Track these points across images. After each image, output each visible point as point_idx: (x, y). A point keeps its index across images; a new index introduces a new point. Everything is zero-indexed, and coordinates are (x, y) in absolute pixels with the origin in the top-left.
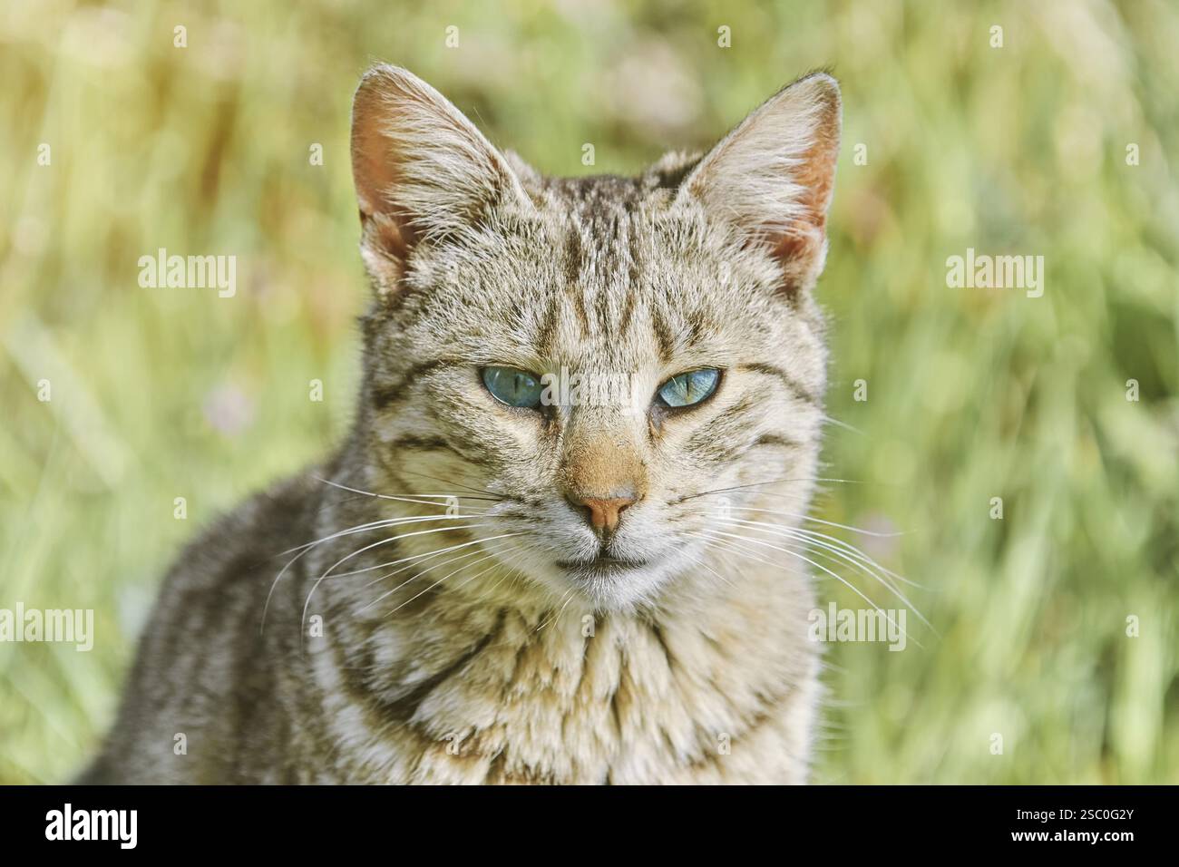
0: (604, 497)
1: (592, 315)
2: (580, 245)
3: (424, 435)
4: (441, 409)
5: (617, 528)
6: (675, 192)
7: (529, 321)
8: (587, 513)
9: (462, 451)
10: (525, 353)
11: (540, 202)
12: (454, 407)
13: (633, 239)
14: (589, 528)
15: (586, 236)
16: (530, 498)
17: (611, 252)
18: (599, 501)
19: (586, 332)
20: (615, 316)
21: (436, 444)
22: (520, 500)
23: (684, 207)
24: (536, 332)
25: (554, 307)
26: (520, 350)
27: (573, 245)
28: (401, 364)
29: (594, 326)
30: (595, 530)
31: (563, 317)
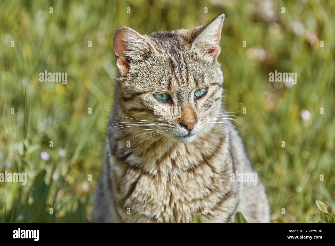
0: (190, 123)
1: (179, 80)
2: (173, 62)
3: (139, 108)
4: (145, 103)
5: (192, 129)
6: (191, 45)
7: (165, 82)
8: (186, 127)
9: (150, 112)
10: (165, 90)
11: (160, 52)
12: (149, 103)
13: (184, 58)
14: (186, 130)
15: (173, 59)
16: (171, 123)
17: (180, 63)
18: (189, 124)
19: (179, 84)
20: (185, 79)
21: (143, 110)
22: (168, 123)
23: (194, 49)
24: (167, 86)
25: (170, 79)
26: (164, 90)
27: (171, 62)
28: (131, 92)
29: (181, 82)
30: (188, 130)
31: (173, 81)
